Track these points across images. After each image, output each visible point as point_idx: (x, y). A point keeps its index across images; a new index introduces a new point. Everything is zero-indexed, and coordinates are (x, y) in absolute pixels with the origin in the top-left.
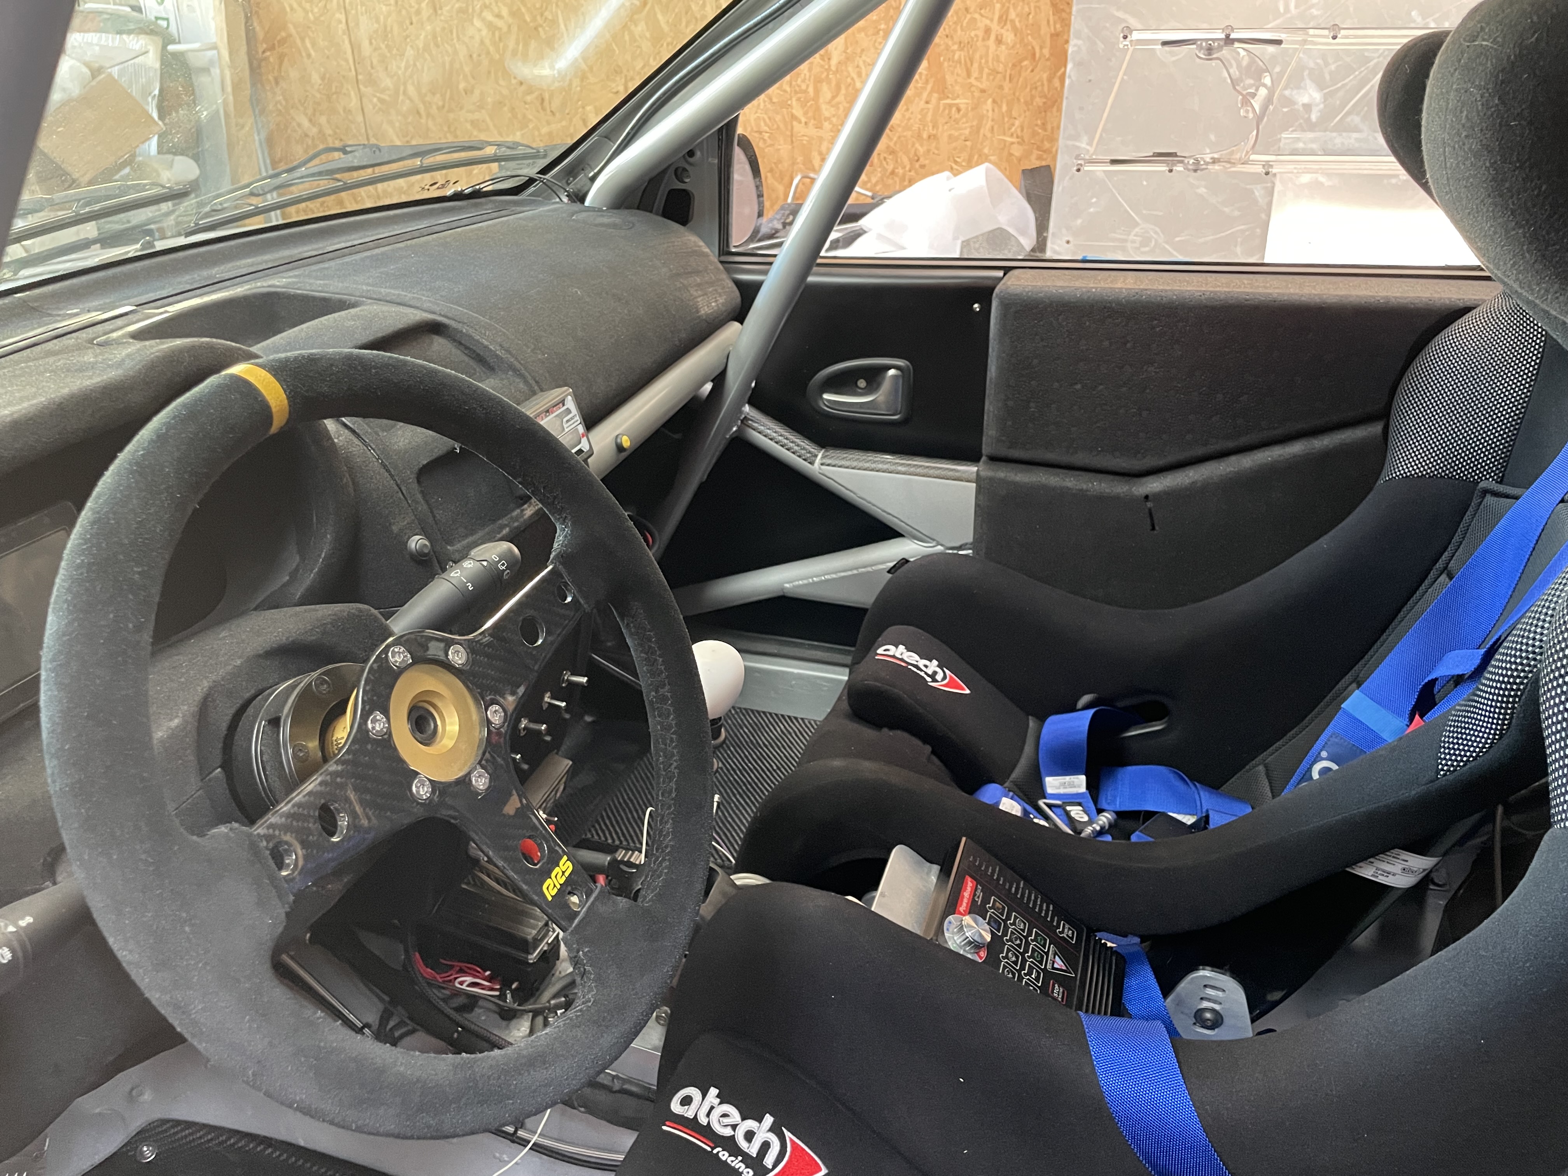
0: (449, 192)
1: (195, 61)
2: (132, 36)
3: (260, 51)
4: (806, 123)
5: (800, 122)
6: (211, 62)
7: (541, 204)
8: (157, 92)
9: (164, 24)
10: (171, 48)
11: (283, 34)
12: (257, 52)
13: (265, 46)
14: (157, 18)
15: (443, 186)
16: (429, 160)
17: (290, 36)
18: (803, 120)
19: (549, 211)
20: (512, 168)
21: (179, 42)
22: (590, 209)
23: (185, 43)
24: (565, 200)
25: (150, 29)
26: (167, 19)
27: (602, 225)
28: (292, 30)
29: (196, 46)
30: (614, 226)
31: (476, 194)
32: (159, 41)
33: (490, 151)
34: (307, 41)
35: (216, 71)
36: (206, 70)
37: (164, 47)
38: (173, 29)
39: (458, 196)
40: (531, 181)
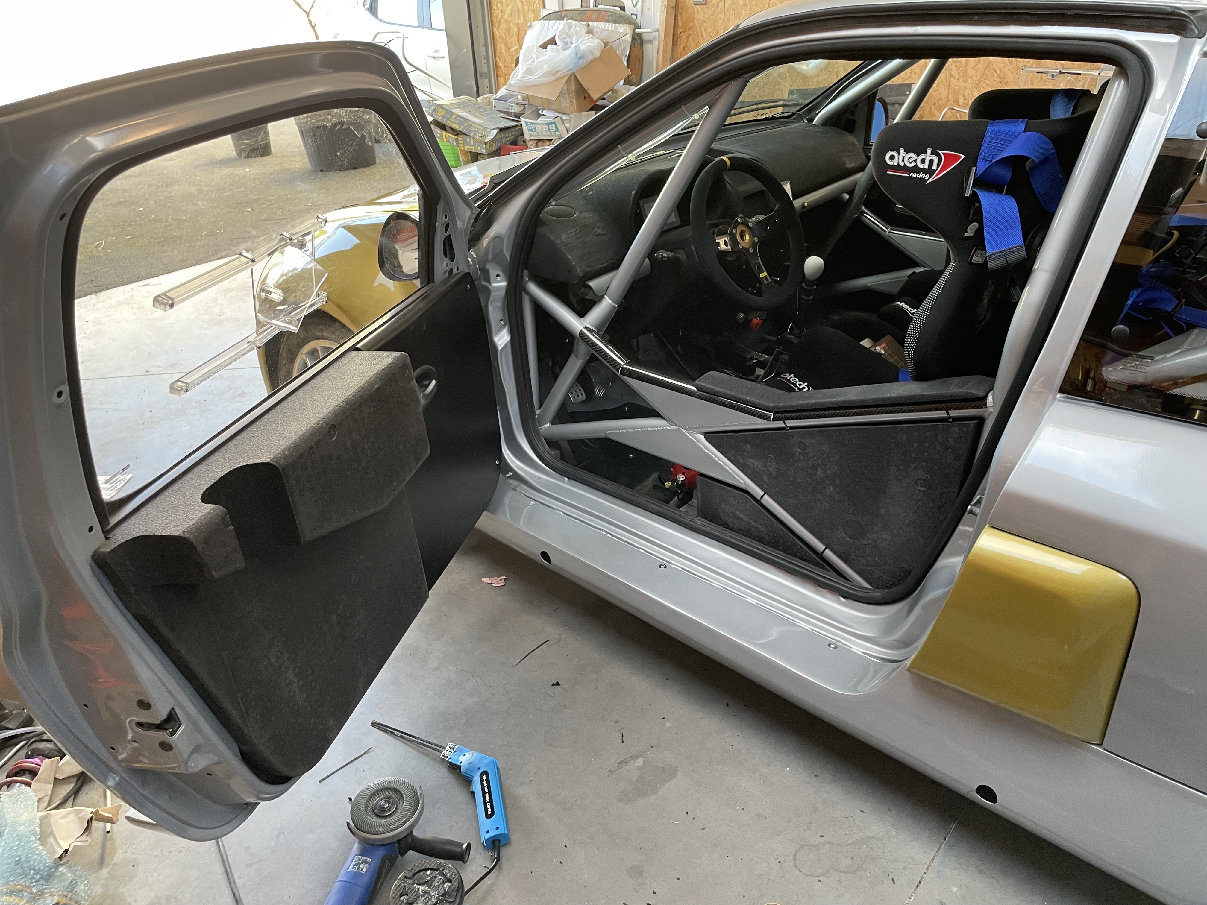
0: (763, 117)
1: (645, 37)
2: (620, 25)
3: (679, 33)
4: (958, 79)
5: (955, 78)
6: (654, 38)
7: (796, 123)
8: (628, 53)
9: (634, 17)
10: (637, 31)
11: (691, 24)
12: (677, 33)
13: (681, 30)
14: (632, 14)
15: (762, 115)
16: (759, 106)
17: (695, 25)
18: (957, 77)
19: (799, 126)
20: (787, 109)
21: (640, 28)
22: (814, 125)
23: (643, 29)
24: (806, 121)
25: (628, 21)
26: (637, 15)
27: (817, 132)
28: (696, 22)
29: (649, 30)
30: (822, 132)
31: (773, 118)
32: (632, 27)
33: (781, 103)
34: (703, 28)
35: (656, 43)
36: (651, 42)
37: (634, 30)
38: (638, 21)
39: (766, 119)
40: (794, 114)
